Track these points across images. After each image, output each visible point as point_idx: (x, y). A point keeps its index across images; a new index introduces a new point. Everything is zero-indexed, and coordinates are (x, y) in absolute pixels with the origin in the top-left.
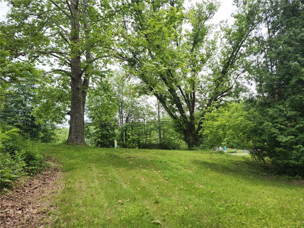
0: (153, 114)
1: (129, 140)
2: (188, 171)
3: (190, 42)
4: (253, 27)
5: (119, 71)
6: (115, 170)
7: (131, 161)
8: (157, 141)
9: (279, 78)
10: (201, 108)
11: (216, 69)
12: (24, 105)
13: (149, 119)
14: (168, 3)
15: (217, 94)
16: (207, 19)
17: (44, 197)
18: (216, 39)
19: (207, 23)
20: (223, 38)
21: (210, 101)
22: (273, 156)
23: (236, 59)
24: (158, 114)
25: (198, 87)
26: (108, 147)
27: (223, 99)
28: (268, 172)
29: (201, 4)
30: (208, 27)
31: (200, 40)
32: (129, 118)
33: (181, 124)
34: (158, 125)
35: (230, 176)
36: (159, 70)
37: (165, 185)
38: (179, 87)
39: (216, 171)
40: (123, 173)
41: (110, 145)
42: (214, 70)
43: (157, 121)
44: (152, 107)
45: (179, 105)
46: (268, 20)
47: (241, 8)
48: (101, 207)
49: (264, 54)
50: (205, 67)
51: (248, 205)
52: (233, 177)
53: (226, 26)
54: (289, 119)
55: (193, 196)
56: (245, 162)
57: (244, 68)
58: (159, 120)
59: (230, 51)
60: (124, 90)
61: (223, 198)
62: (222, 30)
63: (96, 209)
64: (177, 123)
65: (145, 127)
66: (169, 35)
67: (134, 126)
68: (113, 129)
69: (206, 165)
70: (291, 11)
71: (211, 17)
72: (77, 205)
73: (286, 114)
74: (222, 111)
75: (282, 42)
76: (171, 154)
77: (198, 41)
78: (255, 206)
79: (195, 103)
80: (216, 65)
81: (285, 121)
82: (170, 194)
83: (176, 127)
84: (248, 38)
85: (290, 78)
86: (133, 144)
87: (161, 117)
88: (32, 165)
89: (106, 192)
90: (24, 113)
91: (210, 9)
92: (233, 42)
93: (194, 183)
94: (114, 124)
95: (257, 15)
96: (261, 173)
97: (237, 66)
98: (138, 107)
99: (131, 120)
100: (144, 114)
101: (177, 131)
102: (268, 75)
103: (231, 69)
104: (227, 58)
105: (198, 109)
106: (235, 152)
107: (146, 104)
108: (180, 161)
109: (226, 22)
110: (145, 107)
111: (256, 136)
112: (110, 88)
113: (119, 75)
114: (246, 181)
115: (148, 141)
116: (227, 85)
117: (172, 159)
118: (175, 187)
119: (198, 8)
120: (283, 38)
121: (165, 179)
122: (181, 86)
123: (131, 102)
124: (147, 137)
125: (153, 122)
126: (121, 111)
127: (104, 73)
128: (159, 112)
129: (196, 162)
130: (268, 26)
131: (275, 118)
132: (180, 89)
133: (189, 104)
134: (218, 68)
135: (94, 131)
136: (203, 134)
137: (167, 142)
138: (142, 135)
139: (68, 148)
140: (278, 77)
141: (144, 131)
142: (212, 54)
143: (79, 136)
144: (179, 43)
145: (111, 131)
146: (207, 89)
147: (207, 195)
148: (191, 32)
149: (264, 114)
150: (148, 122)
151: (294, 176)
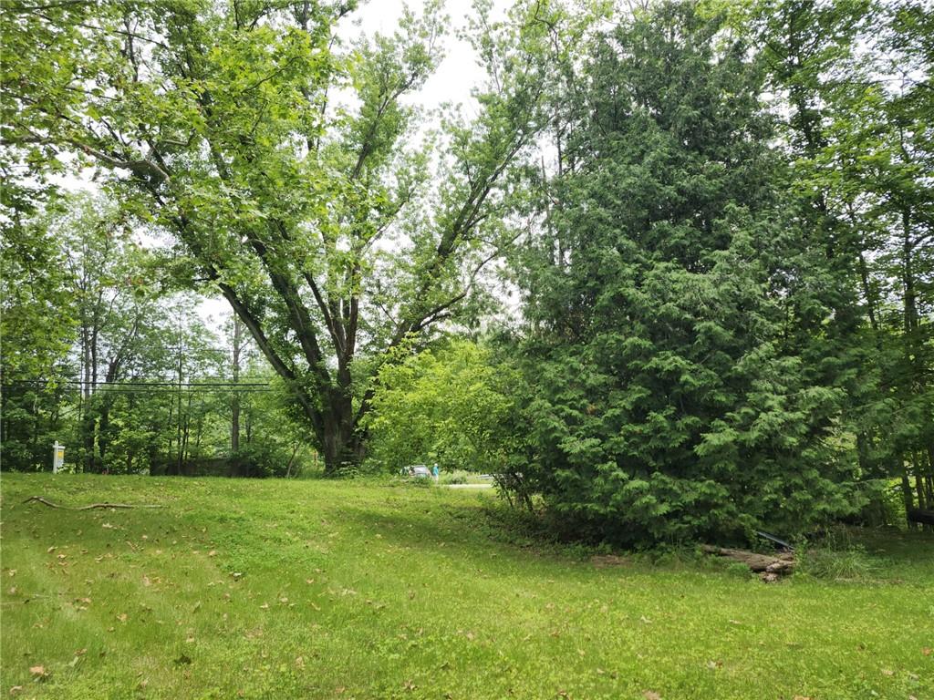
0: (216, 356)
1: (115, 443)
2: (313, 545)
3: (351, 146)
4: (525, 138)
5: (94, 197)
6: (39, 555)
7: (112, 519)
8: (226, 450)
9: (574, 286)
10: (373, 349)
11: (424, 239)
13: (199, 373)
14: (287, 11)
15: (422, 310)
16: (403, 87)
18: (428, 152)
19: (404, 100)
20: (448, 151)
21: (402, 328)
22: (548, 492)
23: (479, 219)
24: (233, 359)
25: (370, 285)
26: (25, 467)
27: (439, 325)
28: (536, 537)
29: (390, 41)
30: (407, 111)
31: (381, 145)
32: (123, 366)
33: (308, 395)
34: (230, 394)
35: (436, 553)
36: (237, 217)
37: (226, 597)
38: (309, 277)
39: (398, 540)
40: (70, 564)
41: (35, 461)
42: (419, 242)
43: (227, 382)
44: (215, 333)
45: (307, 336)
46: (561, 128)
47: (499, 80)
49: (544, 215)
50: (391, 228)
51: (470, 636)
52: (444, 556)
53: (457, 120)
54: (591, 393)
55: (315, 626)
56: (482, 510)
57: (496, 246)
58: (236, 378)
59: (462, 192)
60: (108, 265)
61: (407, 623)
62: (446, 130)
64: (295, 392)
65: (183, 400)
66: (282, 111)
67: (140, 396)
68: (51, 401)
69: (370, 524)
70: (610, 114)
71: (418, 84)
73: (584, 381)
74: (430, 363)
75: (585, 192)
76: (265, 493)
77: (374, 147)
78: (488, 637)
79: (357, 332)
80: (424, 225)
81: (581, 397)
82: (240, 626)
83: (292, 403)
84: (513, 166)
85: (599, 287)
86: (130, 459)
87: (244, 368)
91: (416, 62)
92: (473, 170)
93: (325, 584)
94: (55, 386)
95: (536, 108)
96: (518, 542)
97: (480, 239)
98: (159, 329)
99: (130, 372)
100: (181, 357)
101: (293, 416)
102: (549, 274)
103: (465, 245)
104: (453, 211)
105: (366, 350)
106: (463, 481)
107: (192, 321)
108: (291, 516)
109: (457, 109)
110: (189, 332)
111: (512, 436)
112: (49, 254)
113: (94, 212)
114: (478, 564)
115: (190, 447)
116: (451, 289)
117: (263, 510)
118: (260, 599)
119: (380, 51)
120: (590, 182)
121: (232, 575)
122: (314, 274)
123: (134, 310)
124: (186, 435)
125: (211, 384)
126: (90, 338)
127: (28, 199)
128: (237, 352)
129: (341, 516)
130: (559, 143)
131: (558, 390)
132: (313, 285)
133: (339, 331)
134: (431, 236)
136: (370, 427)
137: (259, 454)
138: (169, 429)
140: (572, 282)
141: (175, 412)
142: (415, 192)
144: (315, 143)
145: (42, 408)
146: (395, 292)
147: (361, 618)
148: (356, 116)
149: (534, 377)
150: (194, 384)
151: (595, 544)
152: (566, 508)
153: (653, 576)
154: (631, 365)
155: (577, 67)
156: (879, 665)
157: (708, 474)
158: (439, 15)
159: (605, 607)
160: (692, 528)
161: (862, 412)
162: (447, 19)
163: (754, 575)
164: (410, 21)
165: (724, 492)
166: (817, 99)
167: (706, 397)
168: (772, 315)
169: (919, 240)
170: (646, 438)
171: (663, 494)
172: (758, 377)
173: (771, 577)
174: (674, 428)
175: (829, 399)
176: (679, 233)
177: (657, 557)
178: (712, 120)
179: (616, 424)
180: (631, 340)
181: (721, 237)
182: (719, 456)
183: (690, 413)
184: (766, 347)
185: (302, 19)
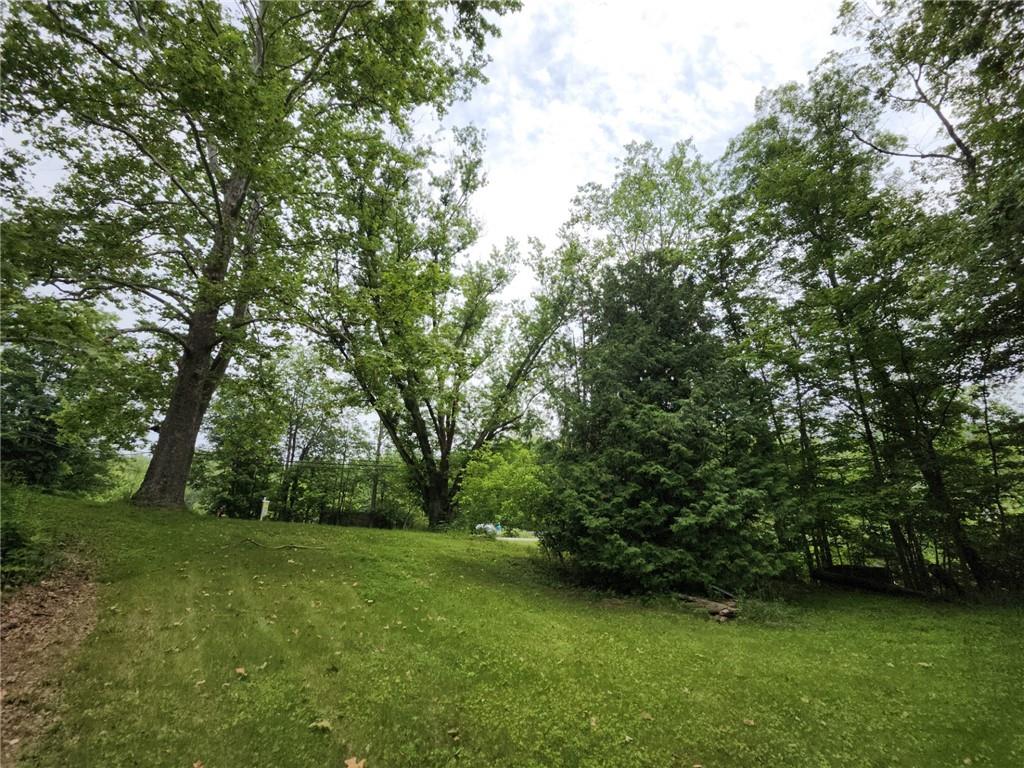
0: (367, 446)
1: (300, 499)
2: (419, 582)
3: (458, 324)
4: (563, 322)
6: (248, 581)
7: (294, 556)
8: (367, 507)
9: (593, 416)
10: (464, 447)
11: (499, 379)
12: (37, 392)
13: (356, 456)
15: (495, 423)
16: (491, 291)
17: (31, 654)
18: (504, 327)
19: (491, 298)
20: (516, 328)
21: (483, 435)
22: (574, 551)
23: (533, 368)
24: (376, 448)
25: (463, 406)
27: (506, 433)
28: (565, 582)
29: (484, 266)
30: (492, 304)
31: (476, 323)
33: (421, 476)
34: (373, 471)
35: (499, 591)
37: (362, 619)
38: (427, 401)
39: (474, 580)
40: (266, 589)
42: (495, 380)
43: (372, 463)
44: (367, 432)
45: (423, 437)
46: (585, 318)
47: (547, 288)
48: (185, 689)
50: (479, 372)
51: (522, 659)
52: (504, 594)
53: (522, 310)
54: (603, 486)
55: (418, 646)
57: (543, 385)
58: (377, 462)
59: (523, 351)
60: (309, 389)
61: (479, 646)
62: (515, 315)
63: (171, 695)
64: (413, 473)
65: (344, 474)
68: (265, 472)
69: (457, 568)
71: (499, 290)
72: (118, 685)
73: (599, 479)
76: (391, 541)
77: (472, 324)
78: (534, 661)
79: (454, 436)
80: (499, 371)
81: (597, 489)
82: (369, 643)
83: (411, 480)
84: (555, 337)
85: (608, 418)
86: (308, 510)
87: (383, 455)
88: (13, 559)
89: (209, 644)
90: (32, 410)
91: (499, 277)
92: (530, 339)
93: (426, 612)
96: (553, 585)
97: (534, 380)
98: (334, 428)
99: (314, 454)
100: (346, 446)
101: (411, 489)
103: (524, 384)
104: (517, 363)
105: (459, 448)
107: (354, 424)
108: (406, 559)
109: (523, 303)
110: (352, 431)
111: (551, 513)
112: (276, 382)
114: (526, 601)
115: (346, 503)
116: (514, 411)
117: (388, 554)
118: (384, 621)
119: (479, 271)
121: (366, 602)
122: (431, 401)
123: (321, 416)
124: (344, 496)
125: (362, 464)
126: (293, 432)
128: (379, 444)
129: (438, 560)
130: (583, 327)
131: (581, 484)
132: (429, 406)
133: (443, 435)
134: (502, 377)
135: (218, 472)
136: (460, 502)
137: (388, 511)
138: (334, 491)
139: (132, 516)
140: (591, 414)
141: (339, 481)
142: (494, 350)
143: (170, 486)
144: (438, 322)
145: (259, 475)
146: (479, 411)
147: (449, 640)
148: (462, 307)
149: (566, 474)
150: (352, 463)
151: (605, 590)
152: (586, 564)
153: (644, 615)
154: (628, 469)
155: (594, 283)
156: (799, 695)
157: (679, 544)
158: (514, 252)
159: (612, 639)
160: (668, 582)
161: (778, 506)
162: (518, 254)
163: (711, 617)
164: (497, 255)
165: (690, 558)
166: (738, 307)
167: (677, 492)
168: (719, 440)
169: (805, 392)
170: (639, 519)
171: (649, 557)
172: (709, 481)
173: (722, 619)
174: (657, 512)
175: (756, 498)
176: (658, 387)
177: (647, 601)
178: (676, 319)
179: (619, 508)
180: (629, 453)
181: (684, 390)
182: (686, 533)
183: (667, 503)
184: (715, 461)
185: (435, 254)
